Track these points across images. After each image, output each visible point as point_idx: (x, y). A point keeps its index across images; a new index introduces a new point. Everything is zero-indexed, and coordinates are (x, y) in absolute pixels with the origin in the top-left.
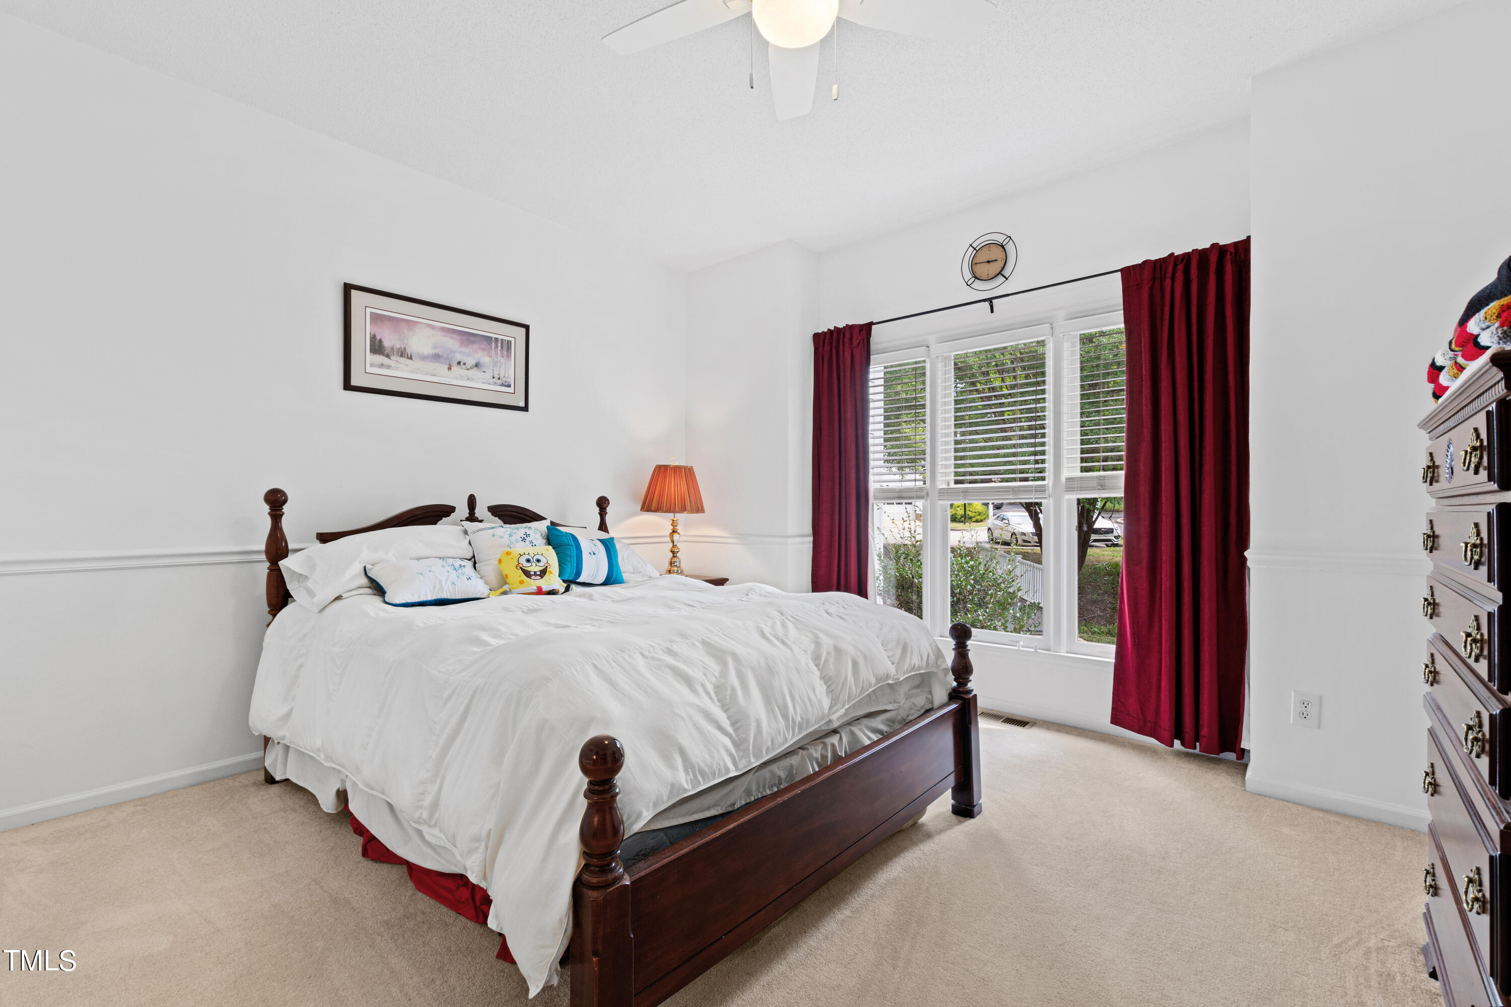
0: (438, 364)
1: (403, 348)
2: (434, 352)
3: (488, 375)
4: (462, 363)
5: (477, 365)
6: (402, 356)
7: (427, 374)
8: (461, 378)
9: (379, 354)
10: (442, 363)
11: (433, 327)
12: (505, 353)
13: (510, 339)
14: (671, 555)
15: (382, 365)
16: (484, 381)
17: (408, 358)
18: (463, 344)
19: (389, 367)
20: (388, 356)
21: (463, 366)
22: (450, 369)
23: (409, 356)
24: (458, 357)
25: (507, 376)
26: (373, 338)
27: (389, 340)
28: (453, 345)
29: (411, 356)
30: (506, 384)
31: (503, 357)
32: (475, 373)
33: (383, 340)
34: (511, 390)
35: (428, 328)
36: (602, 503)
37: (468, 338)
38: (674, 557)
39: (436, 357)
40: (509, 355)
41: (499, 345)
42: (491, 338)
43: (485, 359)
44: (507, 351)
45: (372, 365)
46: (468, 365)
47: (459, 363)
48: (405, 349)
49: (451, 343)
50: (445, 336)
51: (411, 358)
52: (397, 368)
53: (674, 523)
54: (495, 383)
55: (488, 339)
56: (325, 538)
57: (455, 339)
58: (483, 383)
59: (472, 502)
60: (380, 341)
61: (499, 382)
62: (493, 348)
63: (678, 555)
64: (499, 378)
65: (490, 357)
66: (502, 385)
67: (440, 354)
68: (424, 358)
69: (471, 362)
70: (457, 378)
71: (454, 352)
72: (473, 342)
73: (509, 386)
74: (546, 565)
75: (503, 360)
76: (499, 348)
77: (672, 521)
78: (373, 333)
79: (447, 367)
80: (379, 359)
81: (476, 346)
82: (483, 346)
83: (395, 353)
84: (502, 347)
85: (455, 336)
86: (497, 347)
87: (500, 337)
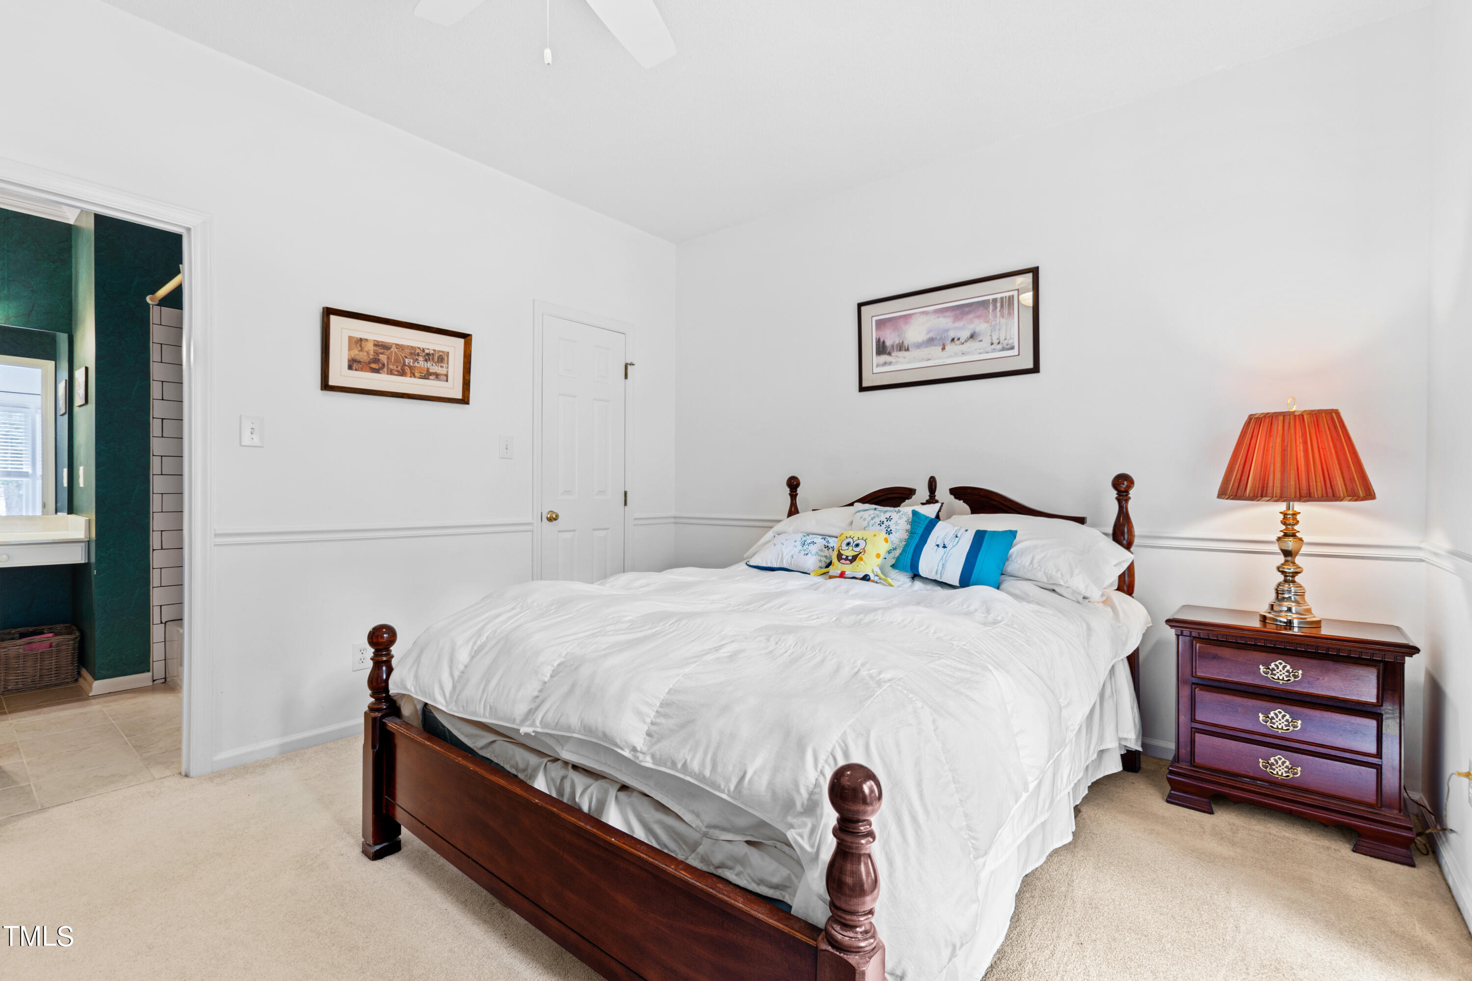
0: (932, 348)
1: (901, 342)
2: (928, 338)
3: (986, 343)
4: (956, 340)
5: (972, 336)
6: (900, 350)
7: (923, 360)
8: (956, 355)
9: (883, 354)
10: (936, 346)
11: (926, 313)
12: (1006, 311)
13: (1007, 294)
14: (1281, 578)
15: (885, 364)
16: (981, 351)
17: (905, 350)
18: (957, 319)
19: (890, 363)
20: (889, 354)
21: (958, 342)
22: (943, 349)
23: (906, 347)
24: (952, 334)
25: (1008, 337)
26: (878, 341)
27: (890, 339)
28: (947, 323)
29: (908, 347)
30: (1008, 347)
31: (1003, 317)
32: (972, 345)
33: (886, 341)
34: (1015, 352)
35: (922, 316)
36: (1123, 483)
37: (962, 311)
38: (1286, 581)
39: (930, 341)
40: (1011, 314)
41: (999, 305)
42: (988, 301)
43: (980, 326)
44: (1009, 309)
45: (878, 366)
46: (962, 340)
47: (953, 340)
48: (903, 342)
49: (945, 322)
50: (938, 317)
51: (908, 350)
52: (897, 362)
53: (1289, 521)
54: (994, 350)
55: (984, 304)
56: (813, 510)
57: (949, 317)
58: (980, 353)
59: (932, 484)
60: (884, 342)
61: (1000, 347)
62: (991, 311)
63: (1298, 579)
64: (999, 343)
65: (987, 322)
66: (1003, 349)
67: (934, 337)
68: (919, 346)
69: (965, 334)
70: (951, 356)
71: (947, 331)
72: (968, 313)
73: (1012, 348)
74: (861, 551)
75: (1003, 321)
76: (998, 309)
78: (878, 337)
79: (941, 348)
80: (884, 358)
81: (971, 316)
82: (978, 313)
83: (895, 349)
84: (1002, 306)
85: (948, 314)
86: (995, 308)
87: (999, 296)
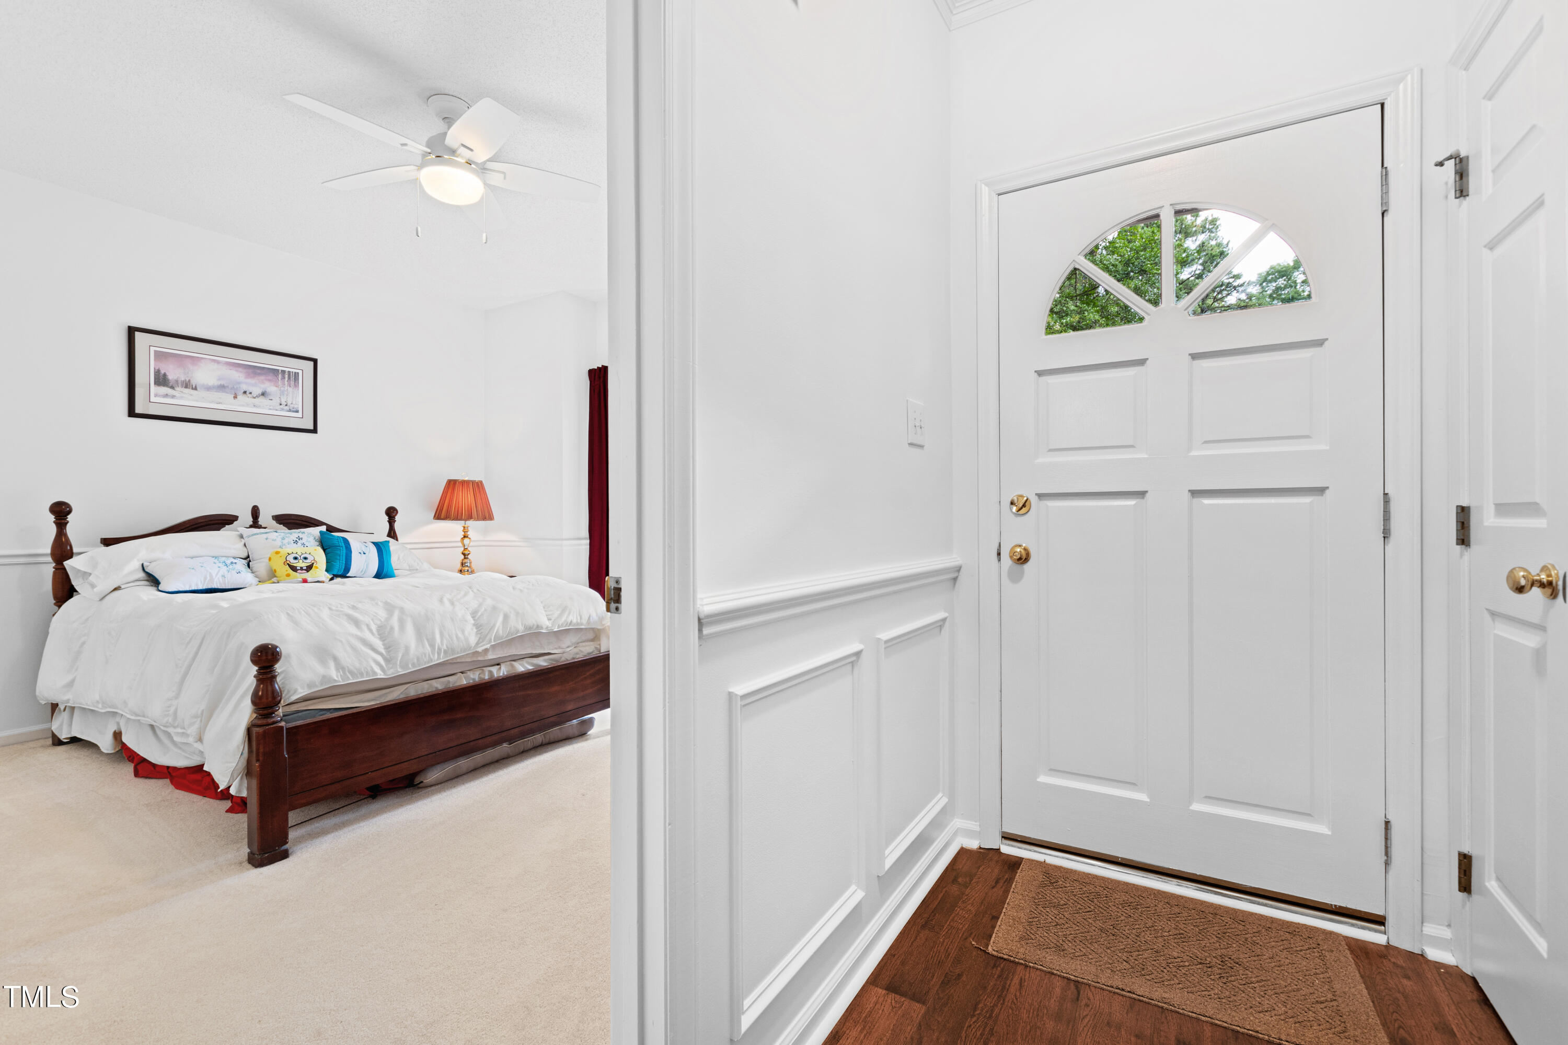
0: (224, 394)
1: (187, 380)
2: (219, 384)
3: (276, 402)
4: (248, 393)
5: (263, 394)
6: (186, 387)
7: (212, 402)
8: (248, 405)
9: (164, 386)
10: (227, 393)
11: (218, 362)
12: (292, 383)
13: (297, 371)
14: (463, 557)
15: (166, 396)
16: (271, 407)
17: (192, 389)
18: (248, 376)
19: (173, 397)
20: (172, 387)
21: (250, 395)
22: (235, 397)
23: (194, 387)
24: (244, 387)
25: (294, 403)
26: (157, 373)
27: (173, 372)
28: (239, 377)
29: (196, 387)
30: (294, 410)
31: (290, 386)
32: (261, 399)
33: (167, 374)
34: (300, 415)
35: (213, 363)
36: (391, 513)
37: (254, 371)
38: (465, 558)
39: (222, 388)
40: (296, 385)
41: (286, 376)
42: (278, 370)
43: (271, 388)
44: (295, 382)
45: (156, 395)
46: (254, 394)
47: (245, 392)
48: (189, 381)
49: (237, 375)
50: (230, 370)
51: (196, 389)
52: (182, 398)
53: (465, 530)
54: (282, 410)
55: (275, 372)
56: (107, 542)
57: (241, 372)
58: (270, 409)
59: (255, 512)
60: (165, 375)
61: (287, 408)
62: (280, 379)
63: (469, 557)
64: (286, 405)
65: (276, 386)
66: (290, 411)
67: (225, 385)
68: (209, 388)
69: (257, 391)
70: (243, 406)
71: (239, 383)
72: (260, 374)
73: (297, 411)
74: (314, 562)
75: (290, 389)
76: (286, 379)
77: (463, 528)
78: (157, 368)
79: (233, 396)
80: (163, 390)
81: (262, 378)
82: (270, 378)
83: (180, 385)
84: (289, 378)
85: (240, 369)
86: (283, 378)
87: (287, 370)
